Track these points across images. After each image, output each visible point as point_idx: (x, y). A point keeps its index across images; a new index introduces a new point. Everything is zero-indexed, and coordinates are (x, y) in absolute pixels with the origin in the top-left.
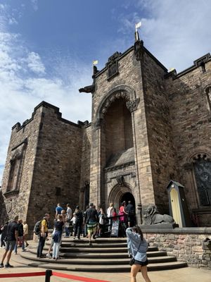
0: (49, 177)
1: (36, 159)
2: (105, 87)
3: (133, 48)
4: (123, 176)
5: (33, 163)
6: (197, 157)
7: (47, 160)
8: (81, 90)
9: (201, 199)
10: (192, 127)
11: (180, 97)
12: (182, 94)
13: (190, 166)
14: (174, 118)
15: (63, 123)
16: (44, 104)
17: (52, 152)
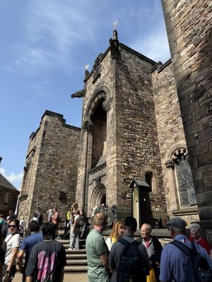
0: (53, 182)
1: (39, 165)
2: (91, 90)
3: (110, 49)
4: (100, 177)
5: (36, 169)
6: (177, 153)
7: (51, 166)
8: (73, 96)
9: (182, 199)
10: (174, 121)
11: (163, 89)
12: (165, 87)
13: (171, 163)
14: (158, 113)
15: (67, 129)
16: (48, 113)
17: (55, 157)
